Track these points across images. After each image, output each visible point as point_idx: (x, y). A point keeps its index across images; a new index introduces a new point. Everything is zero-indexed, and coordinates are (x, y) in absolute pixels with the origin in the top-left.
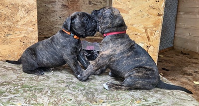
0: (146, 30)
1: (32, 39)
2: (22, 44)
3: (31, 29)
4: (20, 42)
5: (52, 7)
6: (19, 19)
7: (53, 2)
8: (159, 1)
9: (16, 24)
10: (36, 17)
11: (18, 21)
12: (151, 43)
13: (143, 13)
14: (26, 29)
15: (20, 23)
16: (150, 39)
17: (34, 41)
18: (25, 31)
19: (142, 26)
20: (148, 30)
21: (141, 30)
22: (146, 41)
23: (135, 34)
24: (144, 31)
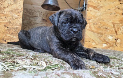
0: (114, 25)
1: (16, 25)
2: (6, 28)
3: (16, 16)
4: (4, 27)
6: (6, 6)
9: (2, 10)
10: (22, 6)
11: (5, 8)
12: (118, 36)
13: (111, 11)
14: (11, 15)
15: (6, 10)
16: (118, 33)
17: (17, 27)
18: (11, 17)
19: (111, 22)
20: (115, 25)
21: (110, 25)
22: (114, 35)
23: (106, 28)
24: (112, 26)
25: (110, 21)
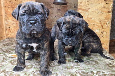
0: (100, 21)
5: (51, 10)
7: (52, 8)
8: (108, 3)
12: (104, 30)
13: (98, 11)
16: (104, 27)
20: (102, 21)
21: (97, 21)
22: (101, 28)
23: (93, 24)
24: (99, 22)
25: (97, 18)
